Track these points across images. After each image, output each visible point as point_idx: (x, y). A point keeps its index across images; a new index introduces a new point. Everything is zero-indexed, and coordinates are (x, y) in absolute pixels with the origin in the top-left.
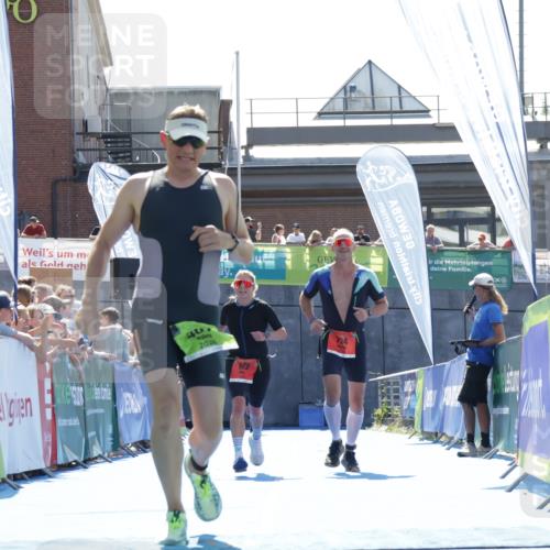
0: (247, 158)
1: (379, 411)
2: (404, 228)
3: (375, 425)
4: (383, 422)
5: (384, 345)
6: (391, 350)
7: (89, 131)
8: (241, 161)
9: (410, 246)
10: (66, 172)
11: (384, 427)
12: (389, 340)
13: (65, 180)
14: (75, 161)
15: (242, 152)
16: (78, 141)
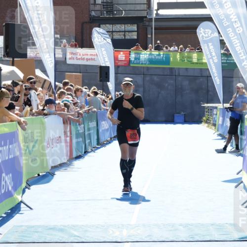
0: (157, 14)
1: (204, 118)
2: (214, 54)
3: (203, 123)
4: (206, 122)
5: (208, 91)
6: (210, 93)
7: (97, 3)
8: (154, 15)
9: (216, 61)
10: (87, 20)
11: (206, 125)
12: (210, 89)
13: (86, 23)
14: (90, 15)
15: (155, 12)
16: (92, 7)
